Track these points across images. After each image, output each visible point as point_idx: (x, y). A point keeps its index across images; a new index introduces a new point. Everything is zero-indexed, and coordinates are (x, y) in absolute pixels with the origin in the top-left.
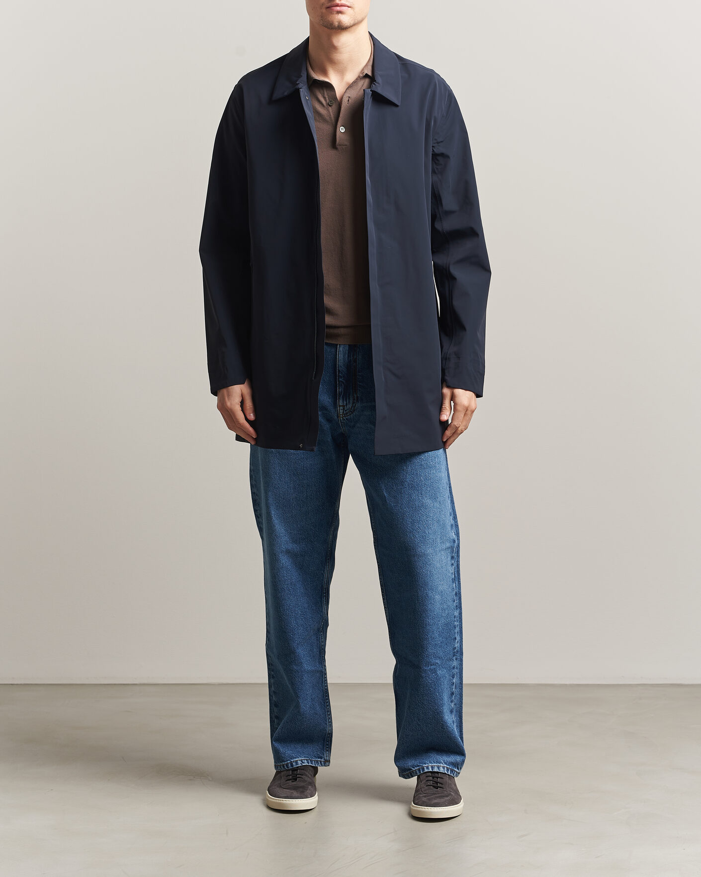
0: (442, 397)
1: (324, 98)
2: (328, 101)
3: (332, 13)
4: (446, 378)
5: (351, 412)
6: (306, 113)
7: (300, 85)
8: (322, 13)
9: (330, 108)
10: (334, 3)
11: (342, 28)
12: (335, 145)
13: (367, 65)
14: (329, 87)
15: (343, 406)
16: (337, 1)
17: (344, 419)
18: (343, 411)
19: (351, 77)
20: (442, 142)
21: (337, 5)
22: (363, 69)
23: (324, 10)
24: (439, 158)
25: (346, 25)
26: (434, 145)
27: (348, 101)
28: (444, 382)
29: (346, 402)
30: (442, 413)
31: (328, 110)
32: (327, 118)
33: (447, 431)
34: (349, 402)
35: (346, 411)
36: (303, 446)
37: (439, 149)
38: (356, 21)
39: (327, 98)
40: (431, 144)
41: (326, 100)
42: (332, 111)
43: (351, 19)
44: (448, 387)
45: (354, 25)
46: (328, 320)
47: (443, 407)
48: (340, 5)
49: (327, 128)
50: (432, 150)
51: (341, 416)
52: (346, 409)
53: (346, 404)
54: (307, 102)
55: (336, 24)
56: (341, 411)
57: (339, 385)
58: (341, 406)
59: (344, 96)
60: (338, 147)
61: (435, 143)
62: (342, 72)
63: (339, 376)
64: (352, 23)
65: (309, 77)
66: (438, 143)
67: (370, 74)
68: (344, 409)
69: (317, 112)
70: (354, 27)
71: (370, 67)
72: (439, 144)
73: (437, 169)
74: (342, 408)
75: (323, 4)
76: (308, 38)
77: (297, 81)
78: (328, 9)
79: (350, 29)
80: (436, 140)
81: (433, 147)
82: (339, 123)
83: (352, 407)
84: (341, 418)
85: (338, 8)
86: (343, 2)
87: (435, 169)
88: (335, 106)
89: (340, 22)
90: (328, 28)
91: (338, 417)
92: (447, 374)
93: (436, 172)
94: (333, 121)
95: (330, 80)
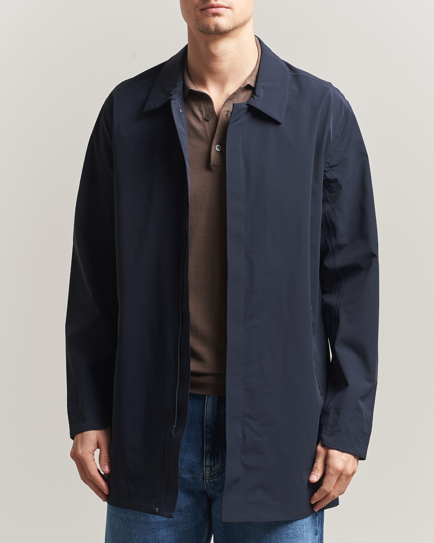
0: (315, 456)
1: (201, 111)
2: (204, 115)
3: (207, 16)
4: (323, 435)
5: (219, 473)
6: (177, 128)
7: (174, 96)
8: (197, 16)
9: (207, 124)
10: (209, 4)
11: (221, 34)
12: (210, 165)
13: (251, 75)
14: (207, 99)
15: (210, 467)
16: (213, 2)
17: (210, 483)
18: (210, 472)
19: (232, 88)
20: (335, 166)
21: (213, 7)
22: (246, 80)
23: (198, 13)
24: (332, 185)
25: (224, 28)
26: (326, 169)
27: (227, 115)
28: (320, 440)
29: (214, 461)
30: (312, 473)
31: (204, 126)
32: (203, 134)
33: (316, 494)
34: (217, 462)
35: (213, 472)
36: (159, 510)
37: (333, 175)
38: (237, 24)
39: (204, 112)
40: (322, 167)
41: (202, 114)
42: (208, 126)
43: (230, 22)
44: (323, 446)
45: (235, 28)
46: (194, 366)
47: (315, 466)
48: (215, 6)
49: (202, 146)
50: (323, 175)
51: (207, 478)
52: (213, 470)
53: (214, 464)
54: (180, 116)
55: (213, 28)
56: (208, 472)
57: (206, 442)
58: (208, 466)
59: (223, 110)
60: (213, 168)
61: (327, 167)
62: (222, 83)
63: (206, 431)
64: (232, 26)
65: (185, 87)
66: (331, 167)
67: (252, 85)
68: (211, 470)
69: (191, 128)
70: (236, 31)
71: (254, 78)
72: (332, 169)
73: (330, 197)
74: (208, 468)
75: (197, 6)
76: (187, 45)
77: (171, 91)
78: (203, 12)
79: (232, 33)
80: (328, 163)
81: (324, 171)
82: (215, 141)
83: (220, 468)
84: (207, 481)
85: (214, 10)
86: (219, 2)
87: (328, 197)
88: (212, 121)
89: (216, 26)
90: (205, 33)
91: (203, 479)
92: (324, 431)
93: (329, 200)
94: (209, 138)
95: (209, 91)
